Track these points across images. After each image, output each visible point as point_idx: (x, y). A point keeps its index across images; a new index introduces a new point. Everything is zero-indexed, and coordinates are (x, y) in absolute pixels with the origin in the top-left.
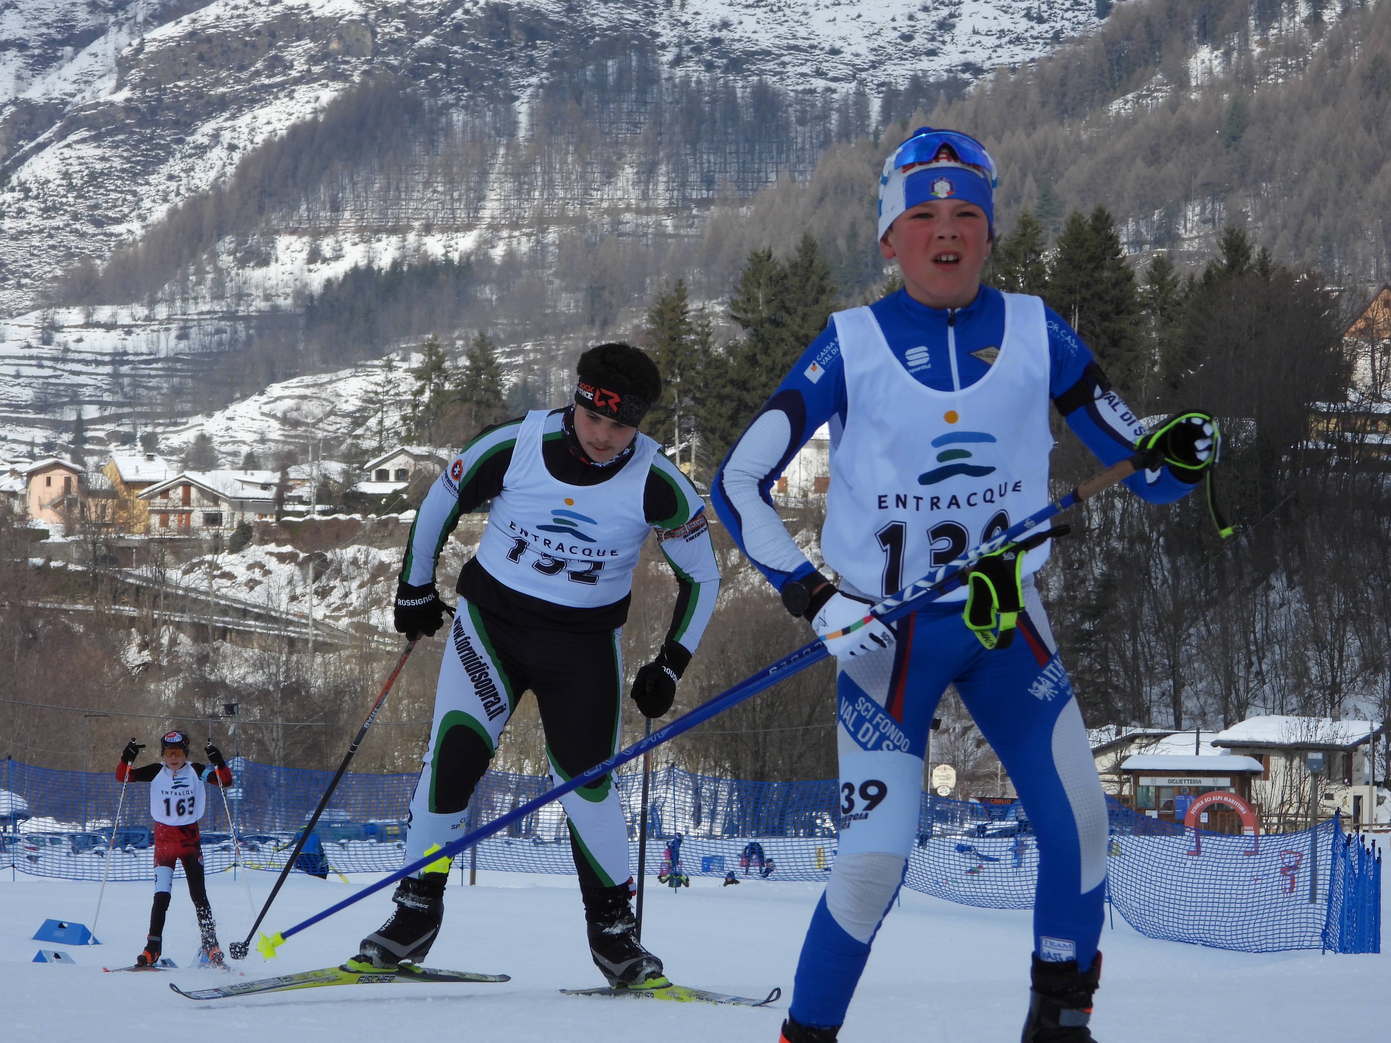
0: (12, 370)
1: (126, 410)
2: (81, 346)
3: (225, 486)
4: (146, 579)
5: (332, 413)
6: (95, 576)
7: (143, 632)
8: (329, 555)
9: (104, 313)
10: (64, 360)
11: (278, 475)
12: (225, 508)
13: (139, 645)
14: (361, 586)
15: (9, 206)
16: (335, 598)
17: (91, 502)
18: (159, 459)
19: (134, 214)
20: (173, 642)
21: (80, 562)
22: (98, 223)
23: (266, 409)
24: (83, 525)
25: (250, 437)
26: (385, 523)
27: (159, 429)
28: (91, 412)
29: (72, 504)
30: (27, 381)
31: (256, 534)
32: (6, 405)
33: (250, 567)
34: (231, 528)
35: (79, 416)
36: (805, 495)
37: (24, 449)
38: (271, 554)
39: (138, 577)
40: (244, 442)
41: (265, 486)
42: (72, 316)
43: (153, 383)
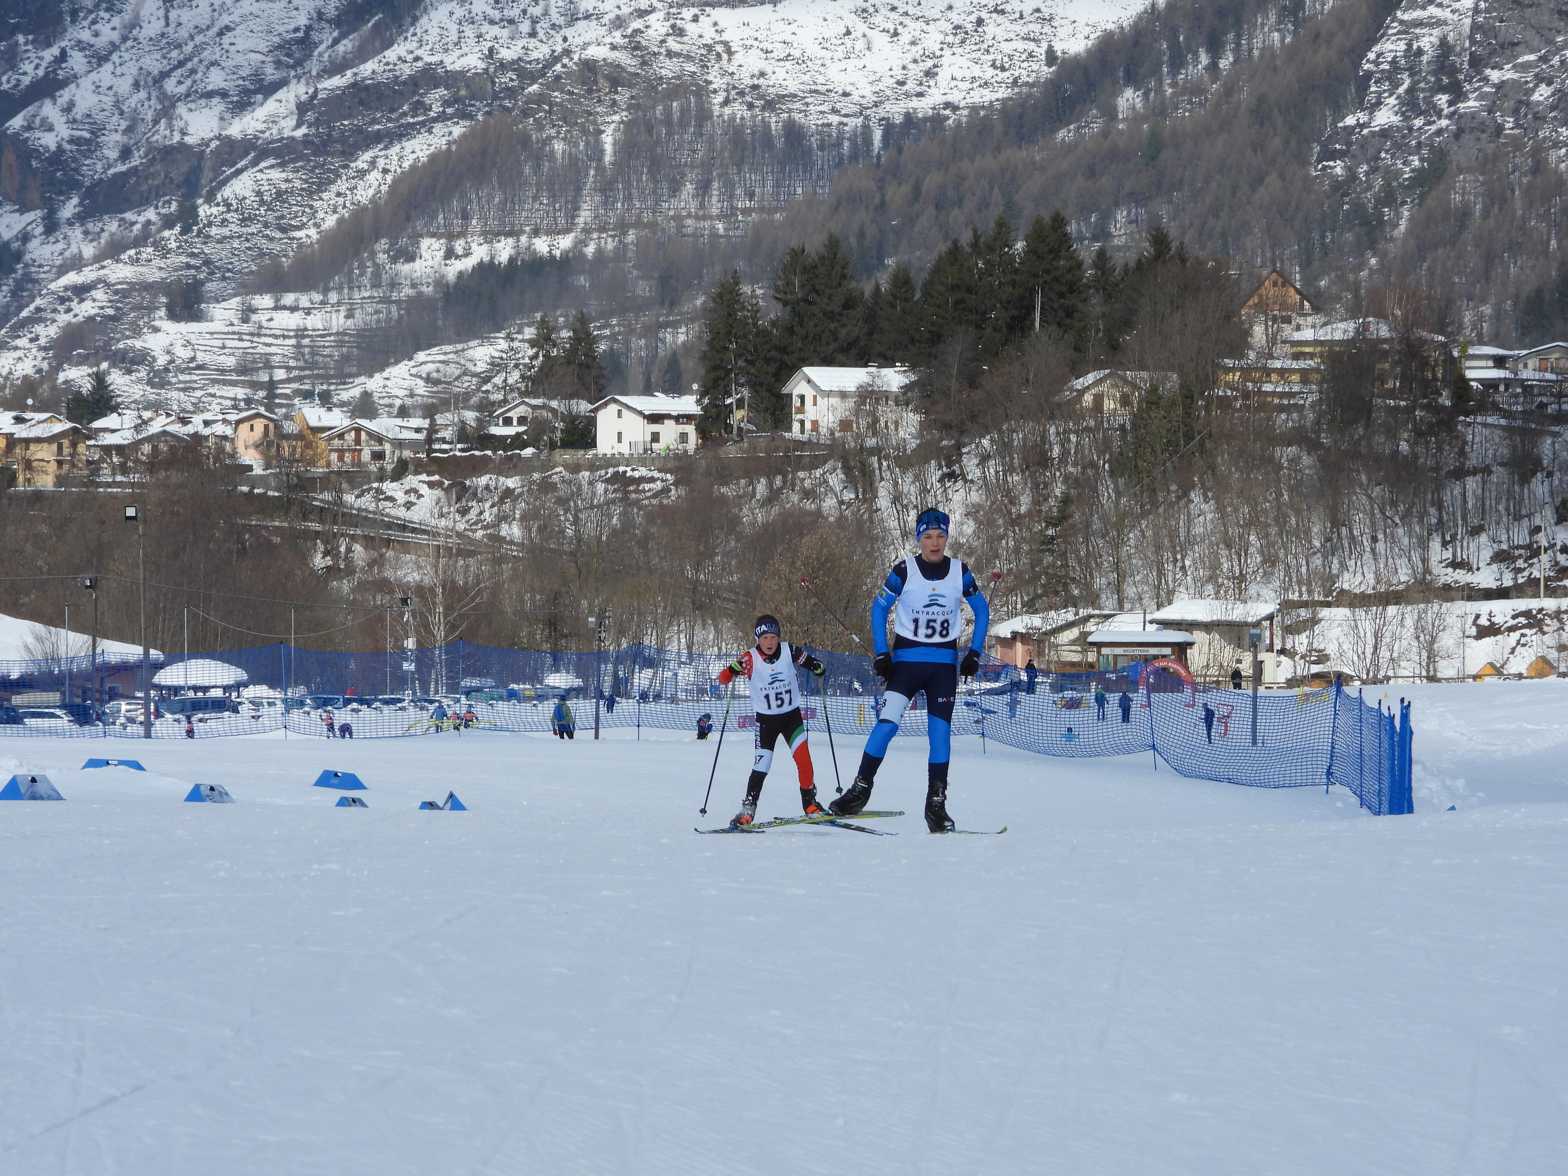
0: (219, 343)
1: (307, 372)
2: (272, 324)
3: (387, 431)
4: (328, 502)
5: (465, 373)
6: (288, 499)
7: (325, 542)
8: (468, 483)
9: (289, 299)
10: (259, 335)
11: (428, 421)
12: (387, 447)
13: (323, 553)
14: (492, 506)
15: (216, 217)
16: (472, 515)
17: (285, 444)
18: (336, 411)
19: (311, 222)
20: (349, 550)
21: (277, 489)
22: (283, 230)
23: (414, 371)
24: (278, 461)
25: (401, 393)
26: (510, 458)
27: (332, 387)
28: (280, 374)
29: (270, 444)
30: (231, 351)
31: (411, 467)
32: (215, 370)
33: (407, 492)
34: (393, 462)
35: (271, 377)
36: (832, 434)
37: (229, 403)
38: (423, 482)
39: (322, 501)
40: (397, 397)
41: (418, 430)
42: (265, 301)
43: (327, 352)
